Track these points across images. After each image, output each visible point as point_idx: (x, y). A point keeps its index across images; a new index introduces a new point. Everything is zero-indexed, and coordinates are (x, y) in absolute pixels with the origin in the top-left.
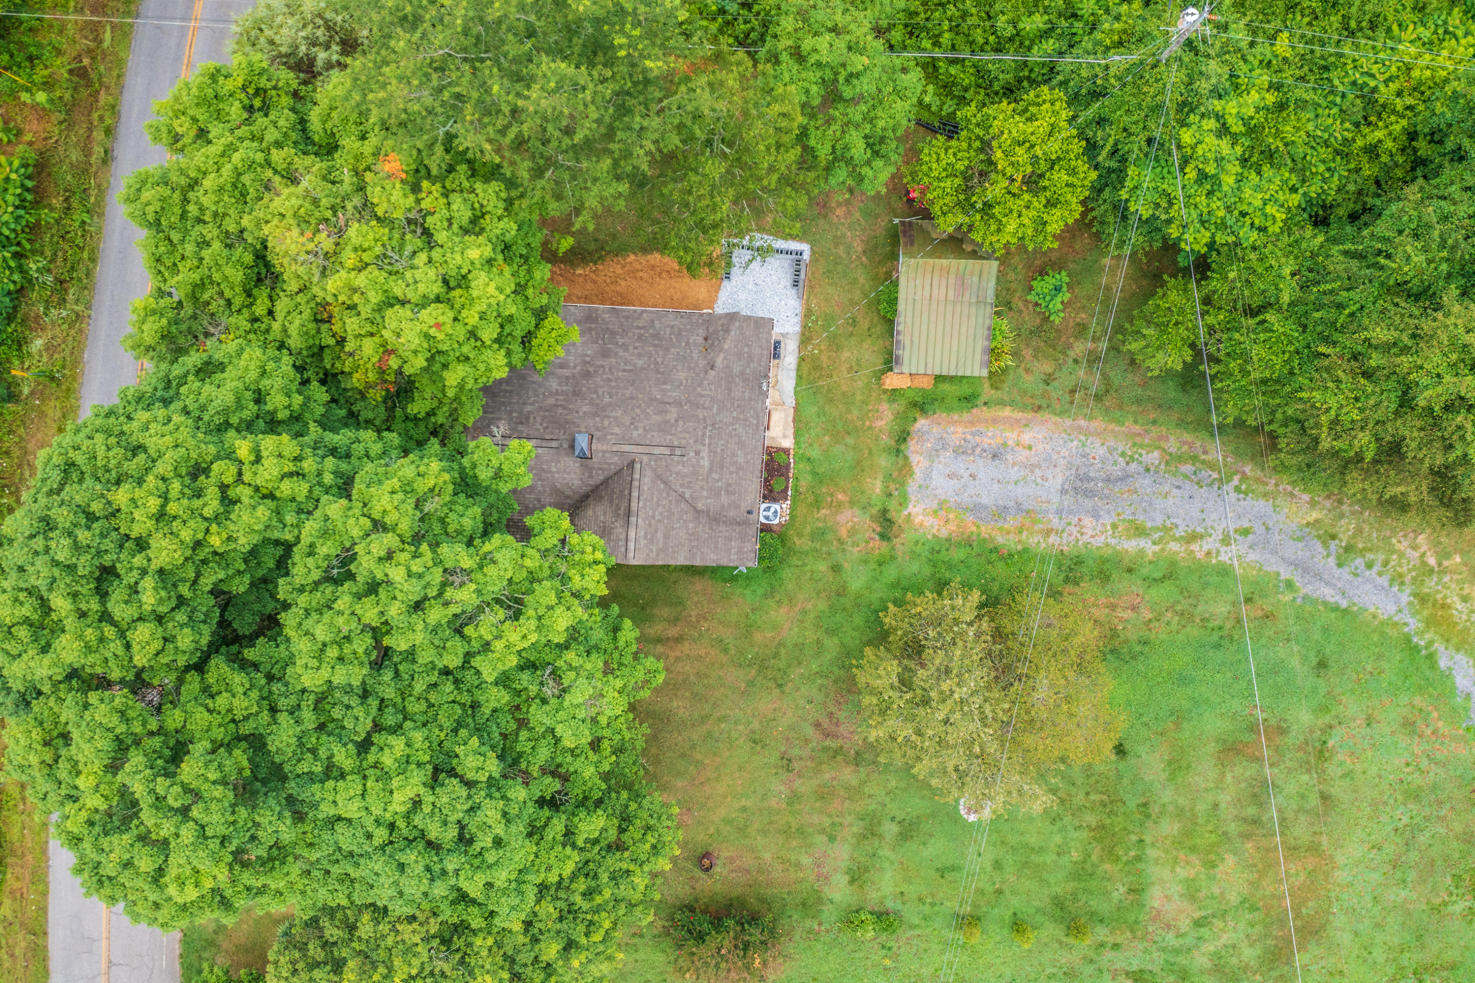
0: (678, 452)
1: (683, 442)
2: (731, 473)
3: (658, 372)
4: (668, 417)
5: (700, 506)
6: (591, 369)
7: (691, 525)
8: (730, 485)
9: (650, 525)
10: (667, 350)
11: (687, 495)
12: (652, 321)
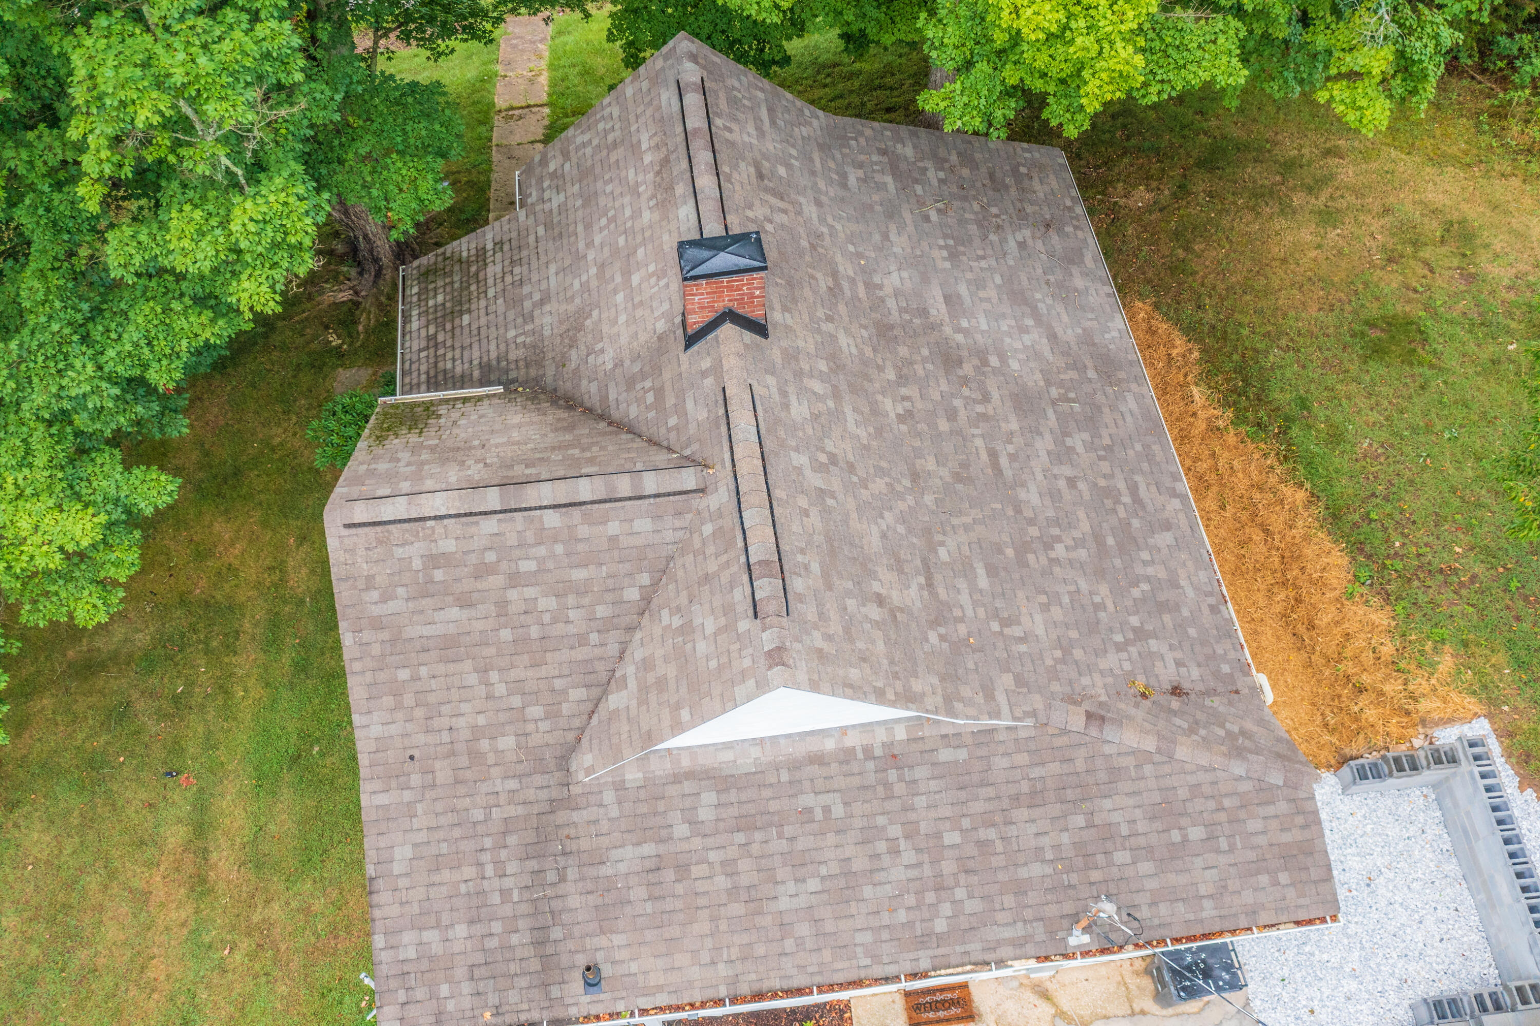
0: (766, 587)
1: (809, 611)
2: (729, 868)
3: (1023, 549)
4: (884, 574)
5: (585, 759)
6: (968, 369)
7: (507, 742)
8: (683, 870)
9: (483, 571)
10: (1100, 574)
11: (616, 700)
12: (1167, 526)
